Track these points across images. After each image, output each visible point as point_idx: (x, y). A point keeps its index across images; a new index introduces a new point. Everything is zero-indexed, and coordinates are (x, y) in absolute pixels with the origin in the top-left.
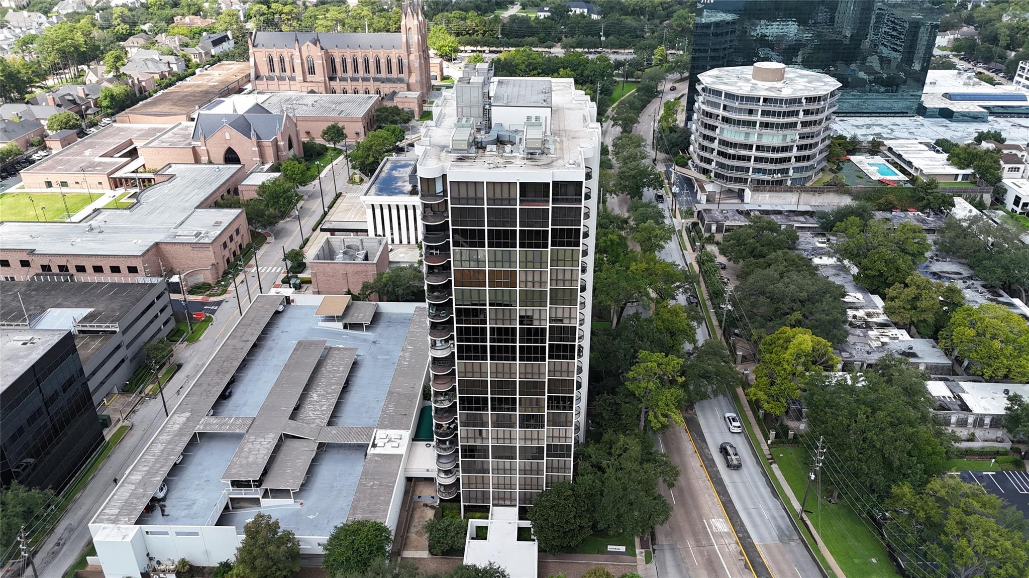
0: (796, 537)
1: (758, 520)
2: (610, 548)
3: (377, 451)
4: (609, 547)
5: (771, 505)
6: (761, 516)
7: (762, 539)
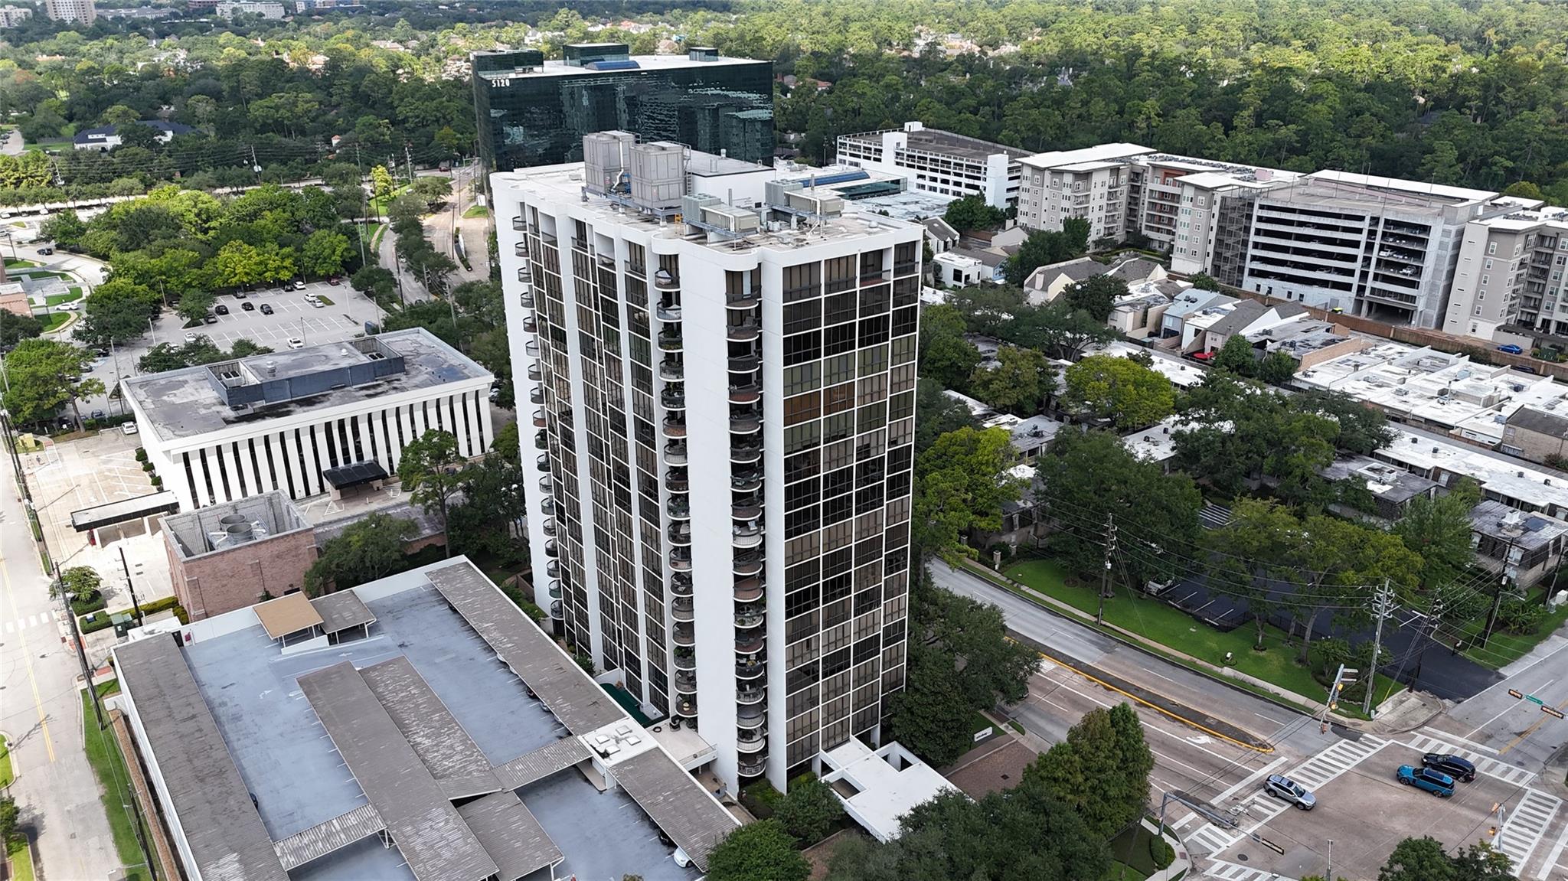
0: (1114, 643)
1: (1066, 643)
2: (978, 737)
3: (615, 760)
4: (976, 735)
5: (1062, 625)
6: (1067, 639)
7: (1090, 658)
